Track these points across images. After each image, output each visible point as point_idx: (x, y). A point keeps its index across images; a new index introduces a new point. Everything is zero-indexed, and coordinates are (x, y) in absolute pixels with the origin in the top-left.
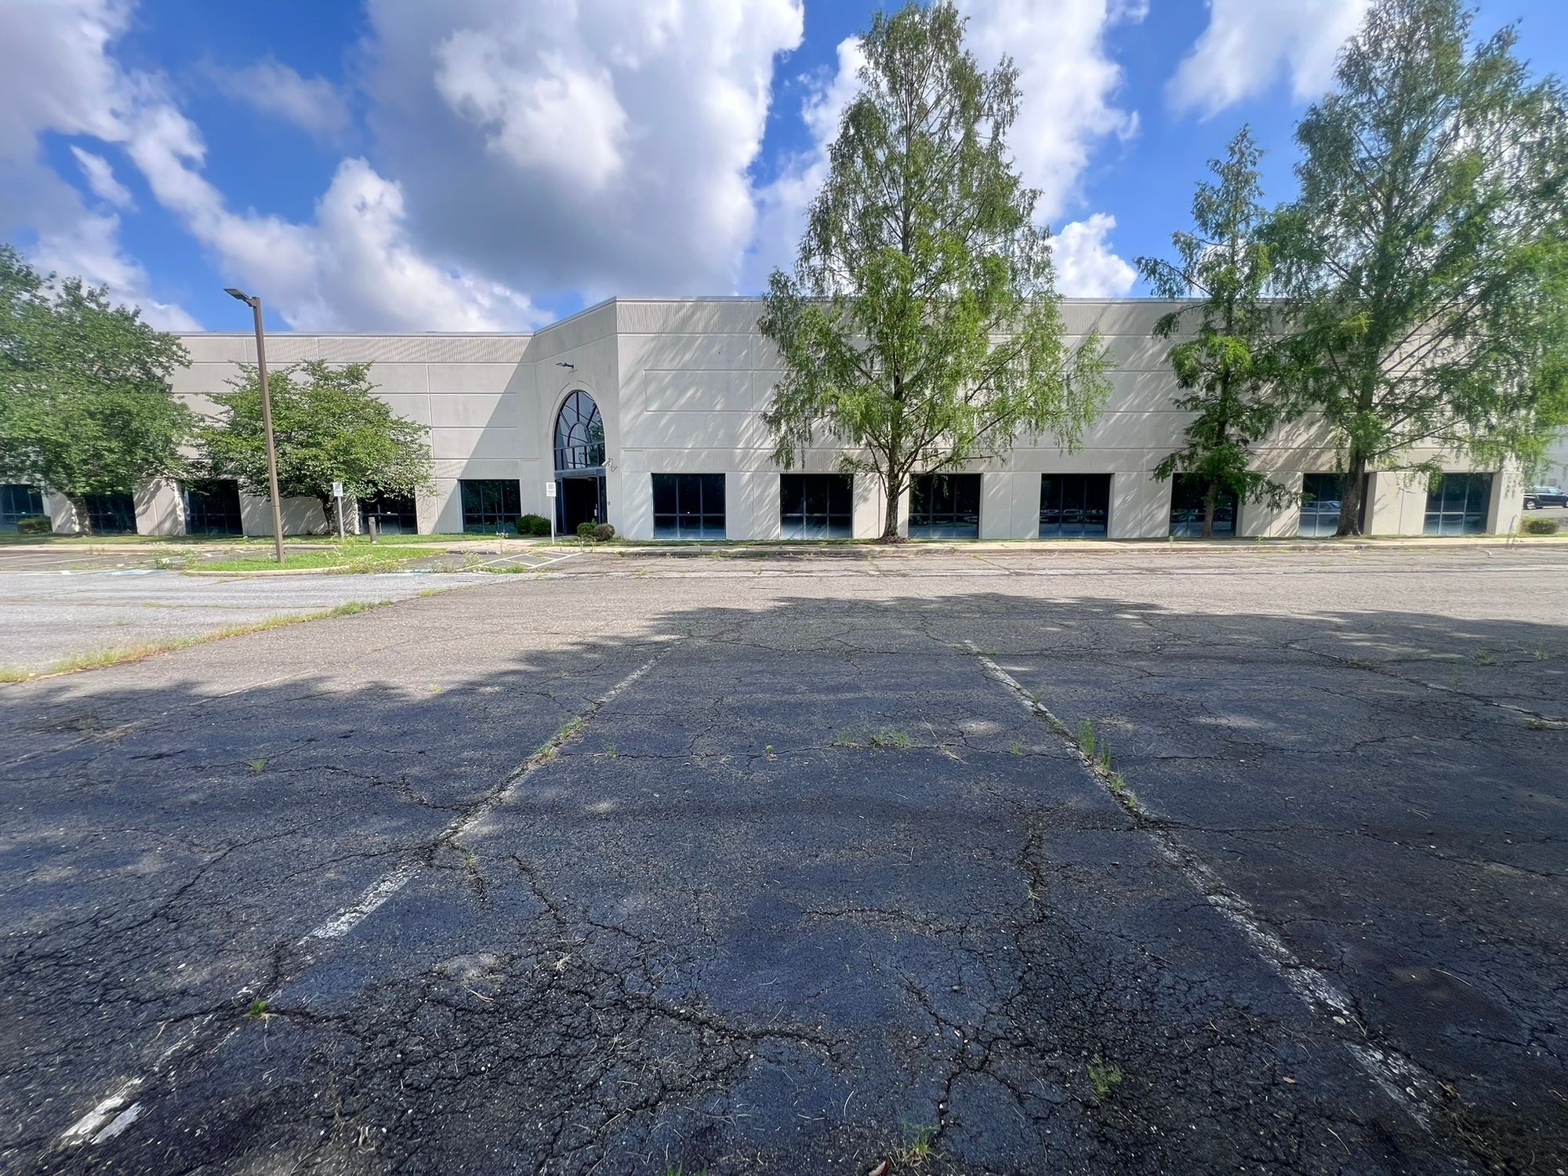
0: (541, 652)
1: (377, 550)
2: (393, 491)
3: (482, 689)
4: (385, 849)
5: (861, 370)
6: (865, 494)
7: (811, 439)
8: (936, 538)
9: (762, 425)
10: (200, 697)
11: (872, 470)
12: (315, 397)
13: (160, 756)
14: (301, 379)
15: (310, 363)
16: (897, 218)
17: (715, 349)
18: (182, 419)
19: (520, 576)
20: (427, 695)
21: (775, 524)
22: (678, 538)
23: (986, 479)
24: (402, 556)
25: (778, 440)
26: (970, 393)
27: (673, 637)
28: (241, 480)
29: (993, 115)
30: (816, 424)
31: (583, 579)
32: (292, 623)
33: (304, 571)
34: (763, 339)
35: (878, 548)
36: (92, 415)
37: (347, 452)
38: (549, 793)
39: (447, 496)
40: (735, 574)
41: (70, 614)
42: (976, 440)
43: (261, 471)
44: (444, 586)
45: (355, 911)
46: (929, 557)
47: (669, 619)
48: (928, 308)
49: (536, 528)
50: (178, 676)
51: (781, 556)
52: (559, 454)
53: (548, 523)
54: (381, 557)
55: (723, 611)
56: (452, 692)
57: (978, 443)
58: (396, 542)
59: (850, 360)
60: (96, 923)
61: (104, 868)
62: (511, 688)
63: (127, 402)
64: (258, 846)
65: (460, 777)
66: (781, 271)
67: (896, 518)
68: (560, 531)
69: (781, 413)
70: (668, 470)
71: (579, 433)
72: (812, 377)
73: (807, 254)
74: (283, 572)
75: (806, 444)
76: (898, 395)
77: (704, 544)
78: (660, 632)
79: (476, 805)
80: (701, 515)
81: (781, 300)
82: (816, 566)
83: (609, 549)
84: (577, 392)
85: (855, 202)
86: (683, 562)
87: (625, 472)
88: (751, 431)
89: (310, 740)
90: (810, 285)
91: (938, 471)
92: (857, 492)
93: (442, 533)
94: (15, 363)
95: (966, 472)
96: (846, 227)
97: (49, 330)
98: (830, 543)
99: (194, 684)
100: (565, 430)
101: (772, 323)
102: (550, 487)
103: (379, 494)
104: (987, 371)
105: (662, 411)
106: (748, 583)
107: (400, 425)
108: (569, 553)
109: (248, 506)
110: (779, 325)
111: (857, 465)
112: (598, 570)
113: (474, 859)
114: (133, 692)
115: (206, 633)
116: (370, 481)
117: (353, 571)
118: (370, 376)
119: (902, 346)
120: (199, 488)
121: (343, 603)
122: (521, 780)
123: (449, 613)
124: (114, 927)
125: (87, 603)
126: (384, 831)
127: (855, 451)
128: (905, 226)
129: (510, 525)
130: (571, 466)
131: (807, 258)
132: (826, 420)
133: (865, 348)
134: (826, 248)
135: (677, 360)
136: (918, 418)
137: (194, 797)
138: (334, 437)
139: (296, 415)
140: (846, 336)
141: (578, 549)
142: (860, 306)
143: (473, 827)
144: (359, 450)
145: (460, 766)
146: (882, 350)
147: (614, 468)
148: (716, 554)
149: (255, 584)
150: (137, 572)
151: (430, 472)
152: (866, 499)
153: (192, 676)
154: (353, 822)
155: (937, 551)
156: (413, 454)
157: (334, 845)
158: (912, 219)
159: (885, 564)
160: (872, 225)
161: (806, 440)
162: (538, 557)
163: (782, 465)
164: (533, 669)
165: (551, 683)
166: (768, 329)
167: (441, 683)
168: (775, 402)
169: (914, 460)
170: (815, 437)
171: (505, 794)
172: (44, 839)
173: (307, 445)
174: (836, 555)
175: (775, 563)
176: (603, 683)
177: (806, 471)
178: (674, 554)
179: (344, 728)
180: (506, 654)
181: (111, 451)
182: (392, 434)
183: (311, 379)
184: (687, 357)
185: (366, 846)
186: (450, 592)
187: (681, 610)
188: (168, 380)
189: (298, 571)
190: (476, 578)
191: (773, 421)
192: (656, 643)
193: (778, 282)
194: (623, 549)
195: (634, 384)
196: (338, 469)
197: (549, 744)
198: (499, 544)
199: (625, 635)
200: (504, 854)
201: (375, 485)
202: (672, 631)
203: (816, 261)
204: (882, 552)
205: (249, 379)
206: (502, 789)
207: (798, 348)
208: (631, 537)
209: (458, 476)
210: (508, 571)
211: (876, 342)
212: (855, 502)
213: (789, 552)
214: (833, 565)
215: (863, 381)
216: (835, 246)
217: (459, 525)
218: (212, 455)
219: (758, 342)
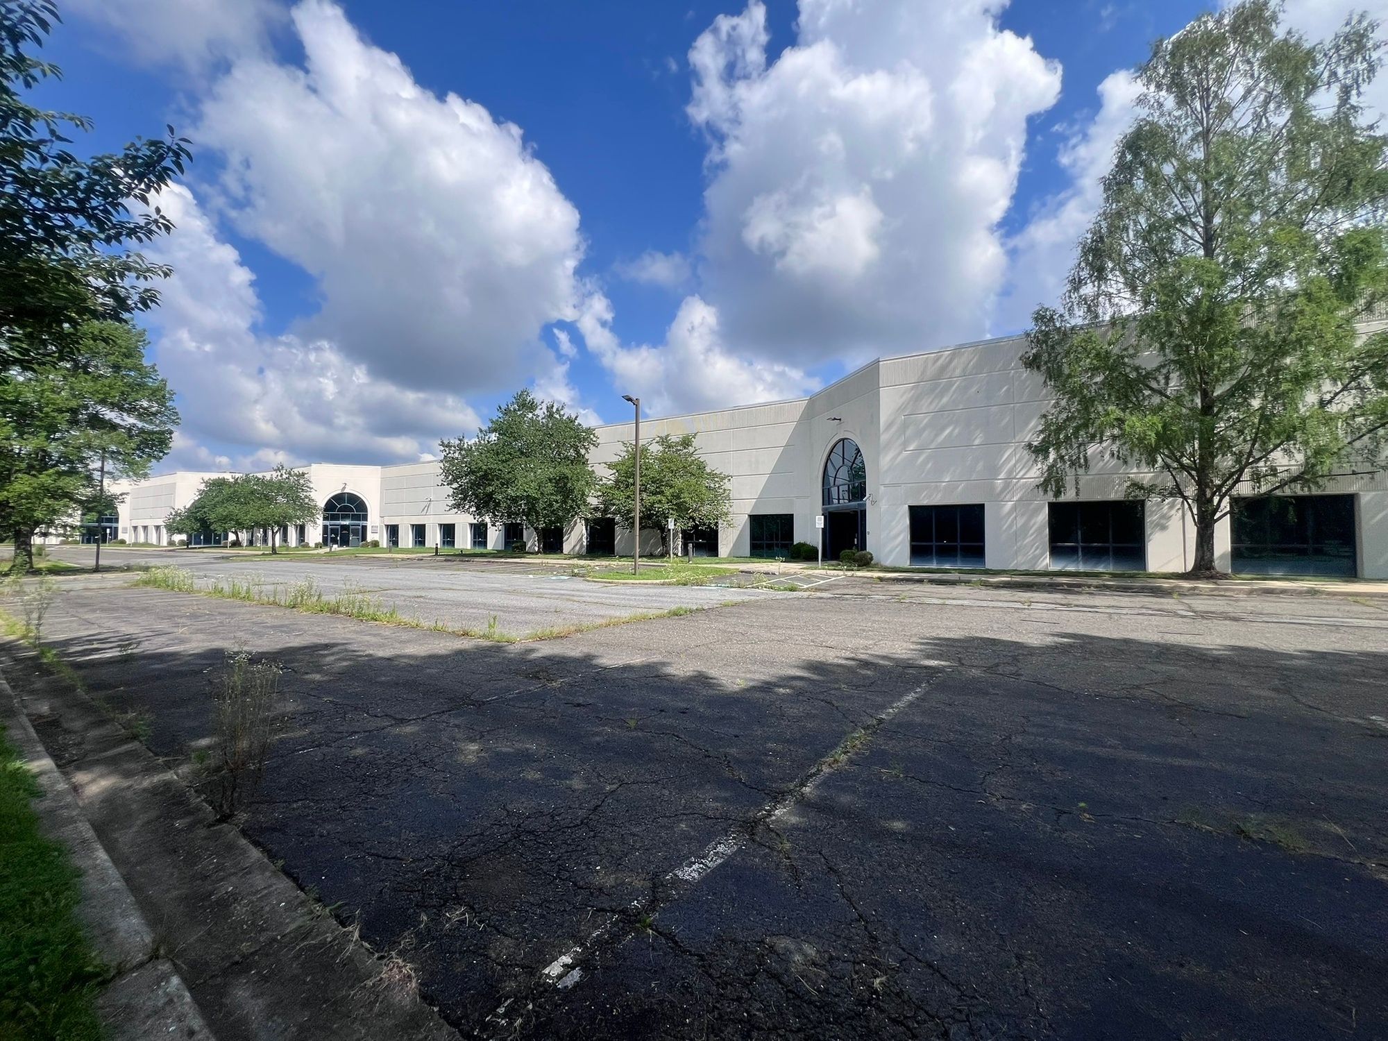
0: (820, 662)
1: (693, 568)
2: (704, 524)
3: (776, 689)
4: (718, 815)
5: (1151, 389)
6: (1163, 521)
7: (1086, 465)
8: (1279, 574)
9: (1026, 455)
10: (596, 666)
11: (1171, 494)
12: (662, 460)
13: (579, 705)
14: (655, 449)
15: (661, 438)
16: (1194, 225)
17: (974, 389)
18: (591, 480)
19: (795, 594)
20: (736, 688)
21: (1042, 554)
22: (934, 566)
23: (1366, 499)
24: (709, 574)
25: (1045, 468)
26: (1328, 397)
27: (942, 663)
28: (618, 518)
29: (1338, 80)
30: (1092, 449)
31: (847, 599)
32: (645, 619)
33: (650, 581)
34: (1025, 373)
35: (1186, 584)
36: (550, 480)
37: (678, 497)
38: (845, 799)
39: (740, 528)
40: (1000, 604)
41: (534, 603)
42: (1343, 452)
43: (629, 511)
44: (739, 599)
45: (702, 863)
46: (1271, 598)
47: (936, 645)
48: (1249, 309)
49: (805, 554)
50: (586, 650)
51: (1053, 588)
52: (826, 491)
53: (815, 550)
54: (697, 574)
55: (994, 642)
56: (753, 688)
57: (1348, 456)
58: (704, 563)
59: (1137, 380)
60: (553, 817)
61: (556, 778)
62: (800, 693)
63: (567, 472)
64: (635, 787)
65: (768, 765)
66: (1046, 306)
67: (1211, 550)
68: (825, 558)
69: (1049, 442)
70: (925, 502)
71: (844, 474)
72: (1087, 403)
73: (1077, 284)
74: (637, 582)
75: (1081, 471)
76: (1207, 409)
77: (962, 572)
78: (929, 657)
79: (783, 793)
80: (959, 544)
81: (1047, 334)
82: (1102, 600)
83: (869, 574)
84: (843, 440)
85: (1136, 222)
86: (942, 589)
87: (884, 506)
88: (1013, 462)
89: (662, 711)
90: (1081, 313)
91: (1278, 493)
92: (1150, 519)
93: (735, 557)
94: (522, 453)
95: (1329, 492)
96: (1126, 250)
97: (538, 433)
98: (1114, 576)
99: (594, 657)
100: (831, 472)
101: (1036, 356)
102: (820, 519)
103: (696, 527)
104: (1357, 368)
105: (920, 449)
106: (1016, 615)
107: (713, 476)
108: (833, 576)
109: (620, 535)
110: (1045, 357)
111: (1151, 490)
112: (860, 592)
113: (788, 846)
114: (564, 658)
115: (599, 621)
116: (691, 517)
117: (678, 584)
118: (695, 442)
119: (1211, 356)
120: (595, 524)
121: (674, 607)
122: (818, 780)
123: (745, 621)
124: (562, 823)
125: (540, 596)
126: (716, 799)
127: (1146, 475)
128: (1206, 229)
129: (785, 552)
130: (835, 501)
131: (1076, 289)
132: (1104, 444)
133: (1155, 365)
134: (1099, 274)
135: (934, 404)
136: (1241, 432)
137: (598, 739)
138: (671, 487)
139: (651, 474)
140: (1131, 356)
141: (841, 573)
142: (1147, 325)
143: (782, 813)
144: (686, 495)
145: (766, 755)
146: (1180, 364)
147: (874, 502)
148: (975, 583)
149: (622, 589)
150: (563, 577)
151: (731, 510)
152: (1164, 528)
153: (593, 651)
154: (694, 785)
155: (1284, 591)
156: (718, 497)
157: (683, 801)
158: (1217, 220)
159: (1200, 604)
160: (1161, 239)
161: (1080, 466)
162: (808, 579)
163: (1051, 494)
164: (815, 677)
165: (832, 692)
166: (1032, 363)
167: (746, 680)
168: (1042, 432)
169: (1238, 481)
170: (1091, 463)
171: (806, 790)
172: (527, 749)
173: (654, 494)
174: (1125, 589)
175: (1046, 595)
176: (879, 700)
177: (1082, 498)
178: (932, 581)
179: (683, 705)
180: (793, 661)
181: (557, 502)
182: (706, 483)
183: (661, 448)
184: (945, 400)
185: (704, 809)
186: (743, 604)
187: (947, 636)
188: (587, 456)
189: (646, 581)
190: (762, 594)
191: (1040, 451)
192: (926, 667)
193: (1042, 317)
194: (881, 575)
195: (894, 429)
196: (672, 509)
197: (839, 750)
198: (777, 566)
199: (894, 656)
200: (813, 848)
201: (694, 520)
202: (939, 656)
203: (1088, 290)
204: (1194, 588)
205: (627, 451)
206: (803, 785)
207: (1069, 376)
208: (888, 563)
209: (749, 512)
210: (785, 589)
211: (1172, 357)
212: (1148, 531)
213: (1062, 584)
214: (1125, 601)
215: (1156, 400)
216: (1112, 270)
217: (747, 550)
218: (604, 502)
219: (1020, 377)
